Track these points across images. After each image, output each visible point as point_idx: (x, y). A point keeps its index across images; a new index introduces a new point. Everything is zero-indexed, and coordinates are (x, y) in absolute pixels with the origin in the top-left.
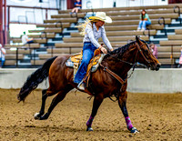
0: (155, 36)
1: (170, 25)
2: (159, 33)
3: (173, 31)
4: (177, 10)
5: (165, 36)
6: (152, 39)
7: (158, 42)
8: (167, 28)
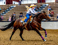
0: (2, 13)
1: (6, 10)
2: (3, 12)
3: (7, 12)
4: (8, 6)
5: (5, 13)
6: (1, 14)
7: (3, 15)
8: (6, 11)
